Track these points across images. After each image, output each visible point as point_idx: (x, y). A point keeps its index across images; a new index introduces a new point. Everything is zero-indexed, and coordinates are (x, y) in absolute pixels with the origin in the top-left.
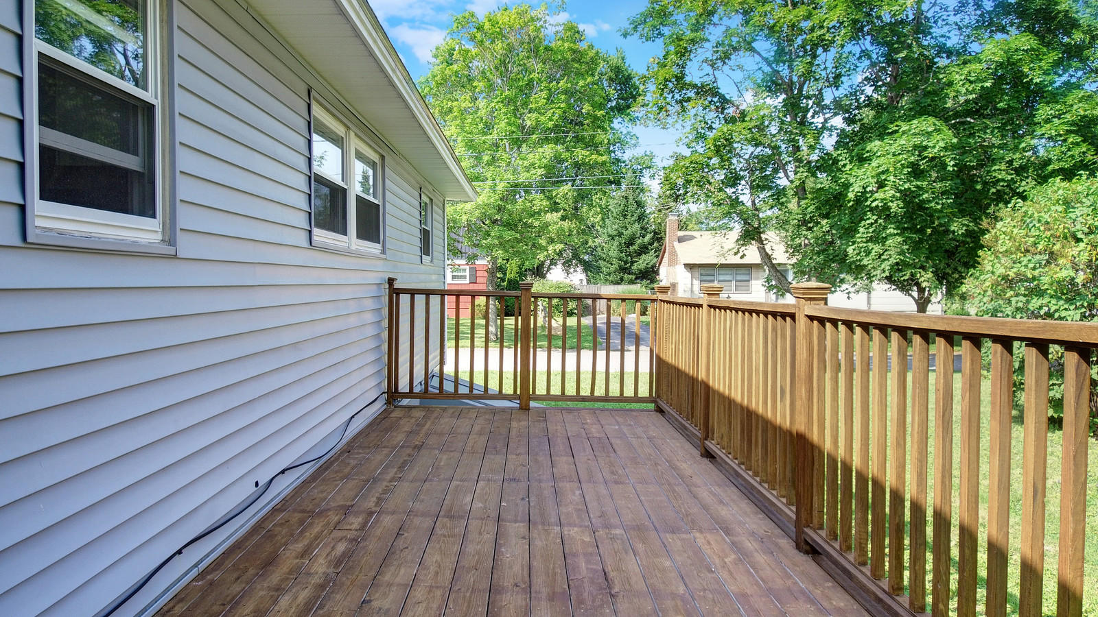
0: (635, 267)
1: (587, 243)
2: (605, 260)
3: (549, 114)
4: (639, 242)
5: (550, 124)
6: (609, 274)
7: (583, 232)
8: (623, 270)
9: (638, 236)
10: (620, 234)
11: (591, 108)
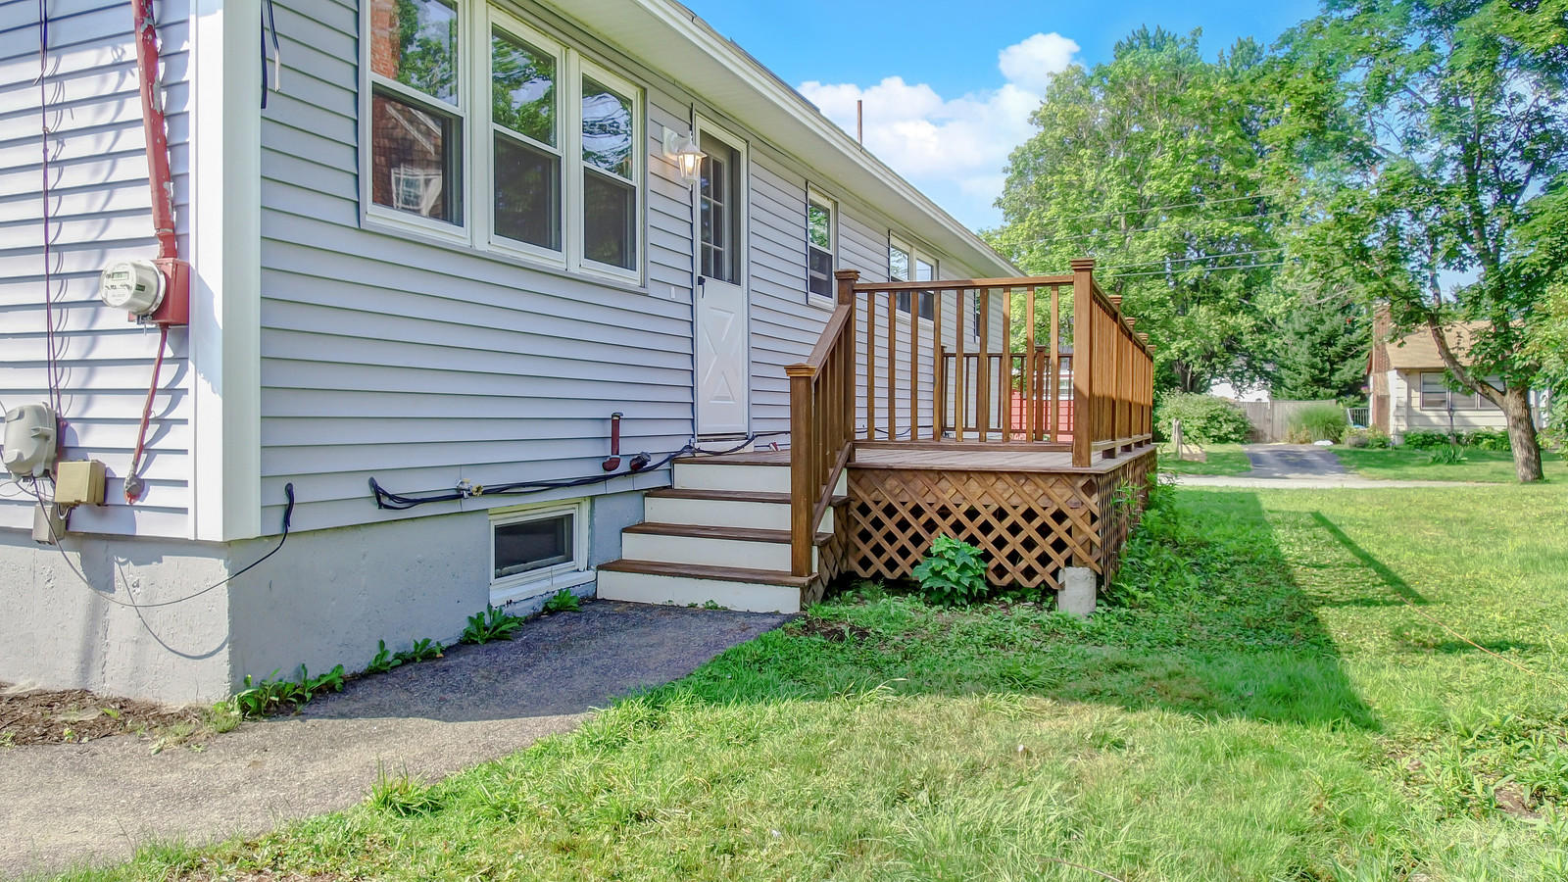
0: (1336, 378)
1: (1265, 345)
2: (1289, 369)
3: (1174, 180)
4: (1342, 341)
5: (1176, 192)
6: (1295, 388)
7: (1260, 330)
8: (1318, 381)
9: (1342, 331)
10: (1313, 331)
11: (1231, 168)
